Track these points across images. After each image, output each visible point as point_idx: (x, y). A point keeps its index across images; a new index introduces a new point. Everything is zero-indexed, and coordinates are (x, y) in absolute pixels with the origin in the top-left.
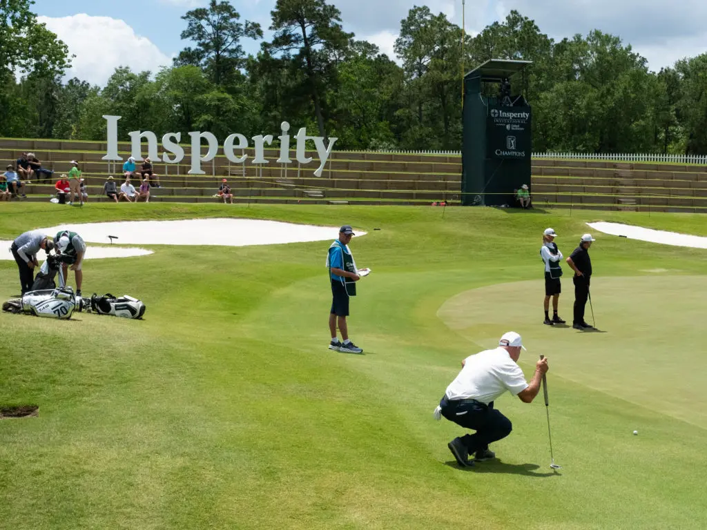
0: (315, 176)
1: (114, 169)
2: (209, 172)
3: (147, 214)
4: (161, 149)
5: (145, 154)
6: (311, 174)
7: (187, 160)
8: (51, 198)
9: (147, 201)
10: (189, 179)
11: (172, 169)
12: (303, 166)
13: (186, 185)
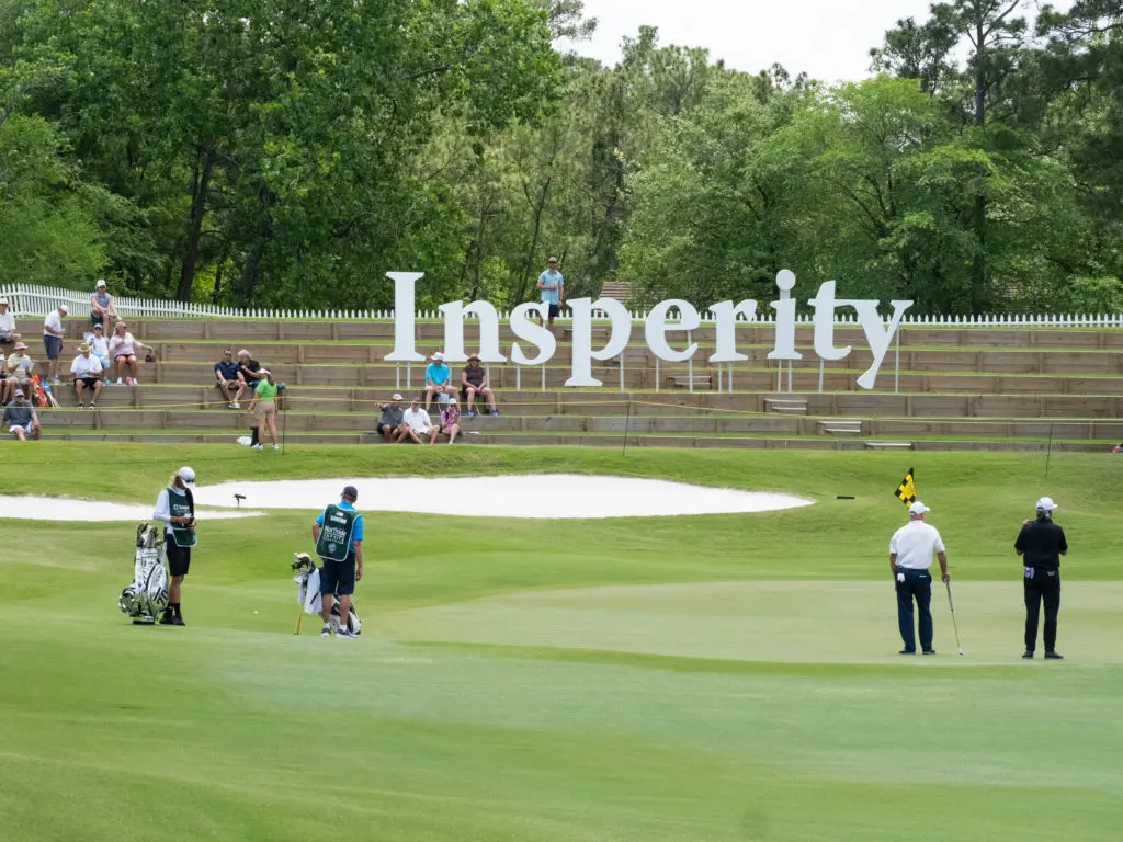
0: (858, 388)
1: (409, 378)
2: (611, 381)
3: (408, 465)
4: (506, 335)
5: (472, 344)
6: (851, 382)
7: (564, 357)
8: (239, 437)
9: (451, 443)
10: (565, 397)
11: (531, 375)
12: (829, 363)
13: (559, 409)
